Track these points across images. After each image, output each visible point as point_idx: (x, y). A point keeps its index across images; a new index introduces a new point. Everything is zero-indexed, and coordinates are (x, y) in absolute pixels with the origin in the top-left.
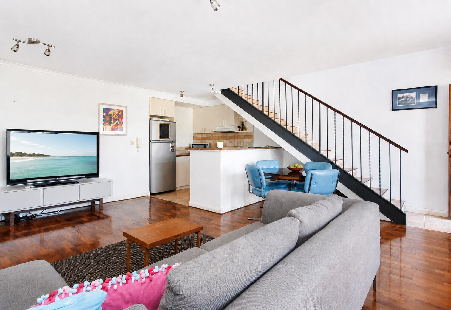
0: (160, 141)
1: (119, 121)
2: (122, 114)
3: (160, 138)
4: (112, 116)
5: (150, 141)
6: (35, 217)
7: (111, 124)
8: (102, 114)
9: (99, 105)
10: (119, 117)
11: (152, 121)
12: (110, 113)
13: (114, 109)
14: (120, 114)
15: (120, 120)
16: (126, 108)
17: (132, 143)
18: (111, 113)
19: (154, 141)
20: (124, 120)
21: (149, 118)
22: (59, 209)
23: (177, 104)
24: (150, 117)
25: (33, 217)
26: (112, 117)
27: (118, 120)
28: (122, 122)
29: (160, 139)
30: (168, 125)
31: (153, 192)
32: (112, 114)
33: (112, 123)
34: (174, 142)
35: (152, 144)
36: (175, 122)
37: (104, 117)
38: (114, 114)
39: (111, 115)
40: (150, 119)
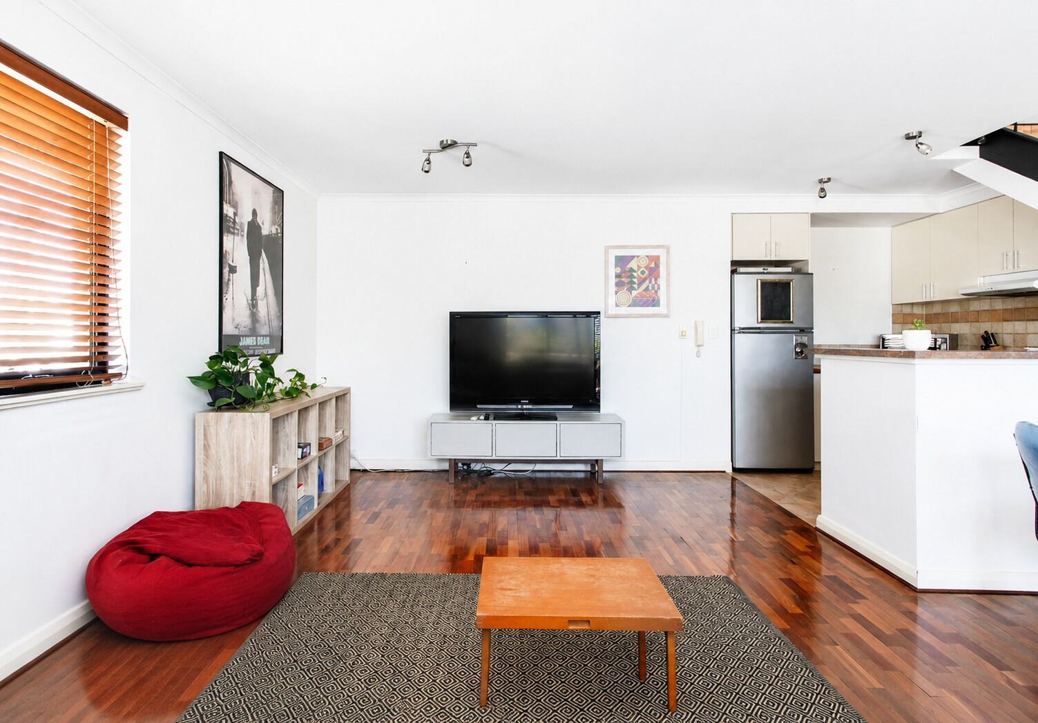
0: (759, 328)
1: (650, 282)
2: (657, 266)
3: (760, 320)
4: (635, 271)
5: (732, 330)
6: (493, 474)
7: (633, 292)
8: (613, 270)
9: (607, 248)
10: (650, 274)
11: (736, 277)
12: (629, 266)
13: (638, 257)
14: (653, 265)
15: (653, 280)
16: (668, 252)
17: (683, 334)
18: (633, 264)
19: (743, 329)
20: (662, 281)
21: (729, 268)
22: (530, 467)
23: (817, 219)
24: (732, 265)
25: (489, 473)
26: (635, 274)
27: (648, 281)
28: (659, 285)
29: (761, 322)
30: (786, 285)
31: (740, 464)
32: (635, 268)
33: (635, 290)
34: (807, 330)
35: (737, 337)
36: (812, 274)
37: (618, 276)
38: (639, 267)
39: (632, 270)
40: (733, 272)
